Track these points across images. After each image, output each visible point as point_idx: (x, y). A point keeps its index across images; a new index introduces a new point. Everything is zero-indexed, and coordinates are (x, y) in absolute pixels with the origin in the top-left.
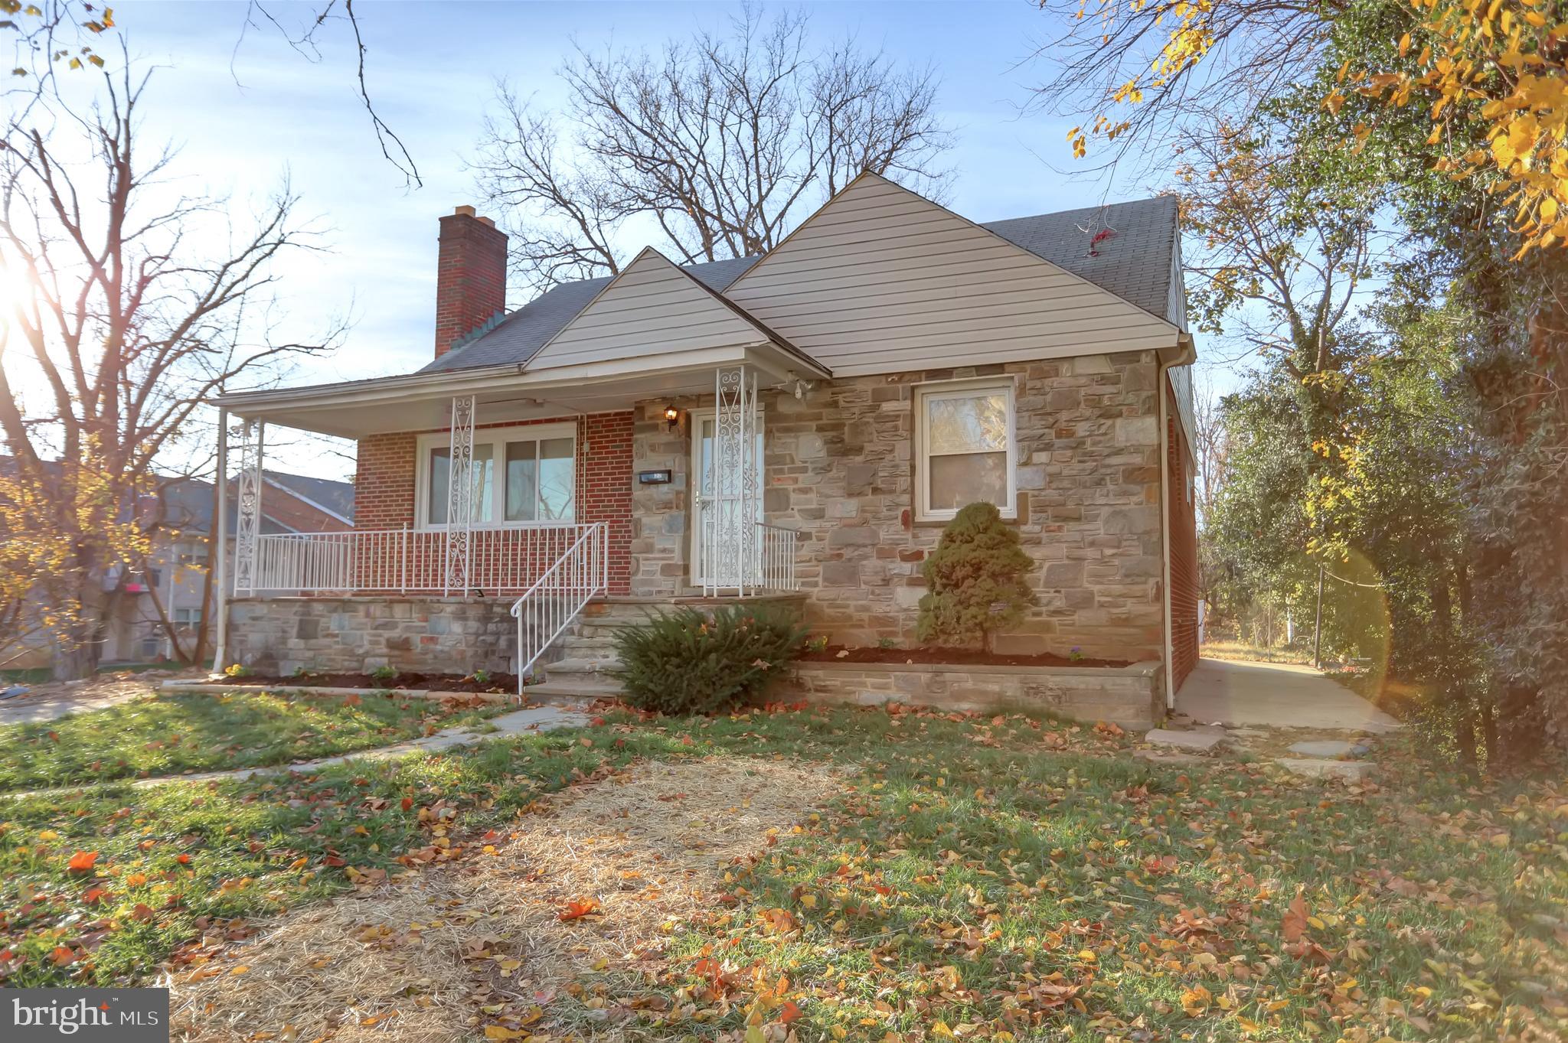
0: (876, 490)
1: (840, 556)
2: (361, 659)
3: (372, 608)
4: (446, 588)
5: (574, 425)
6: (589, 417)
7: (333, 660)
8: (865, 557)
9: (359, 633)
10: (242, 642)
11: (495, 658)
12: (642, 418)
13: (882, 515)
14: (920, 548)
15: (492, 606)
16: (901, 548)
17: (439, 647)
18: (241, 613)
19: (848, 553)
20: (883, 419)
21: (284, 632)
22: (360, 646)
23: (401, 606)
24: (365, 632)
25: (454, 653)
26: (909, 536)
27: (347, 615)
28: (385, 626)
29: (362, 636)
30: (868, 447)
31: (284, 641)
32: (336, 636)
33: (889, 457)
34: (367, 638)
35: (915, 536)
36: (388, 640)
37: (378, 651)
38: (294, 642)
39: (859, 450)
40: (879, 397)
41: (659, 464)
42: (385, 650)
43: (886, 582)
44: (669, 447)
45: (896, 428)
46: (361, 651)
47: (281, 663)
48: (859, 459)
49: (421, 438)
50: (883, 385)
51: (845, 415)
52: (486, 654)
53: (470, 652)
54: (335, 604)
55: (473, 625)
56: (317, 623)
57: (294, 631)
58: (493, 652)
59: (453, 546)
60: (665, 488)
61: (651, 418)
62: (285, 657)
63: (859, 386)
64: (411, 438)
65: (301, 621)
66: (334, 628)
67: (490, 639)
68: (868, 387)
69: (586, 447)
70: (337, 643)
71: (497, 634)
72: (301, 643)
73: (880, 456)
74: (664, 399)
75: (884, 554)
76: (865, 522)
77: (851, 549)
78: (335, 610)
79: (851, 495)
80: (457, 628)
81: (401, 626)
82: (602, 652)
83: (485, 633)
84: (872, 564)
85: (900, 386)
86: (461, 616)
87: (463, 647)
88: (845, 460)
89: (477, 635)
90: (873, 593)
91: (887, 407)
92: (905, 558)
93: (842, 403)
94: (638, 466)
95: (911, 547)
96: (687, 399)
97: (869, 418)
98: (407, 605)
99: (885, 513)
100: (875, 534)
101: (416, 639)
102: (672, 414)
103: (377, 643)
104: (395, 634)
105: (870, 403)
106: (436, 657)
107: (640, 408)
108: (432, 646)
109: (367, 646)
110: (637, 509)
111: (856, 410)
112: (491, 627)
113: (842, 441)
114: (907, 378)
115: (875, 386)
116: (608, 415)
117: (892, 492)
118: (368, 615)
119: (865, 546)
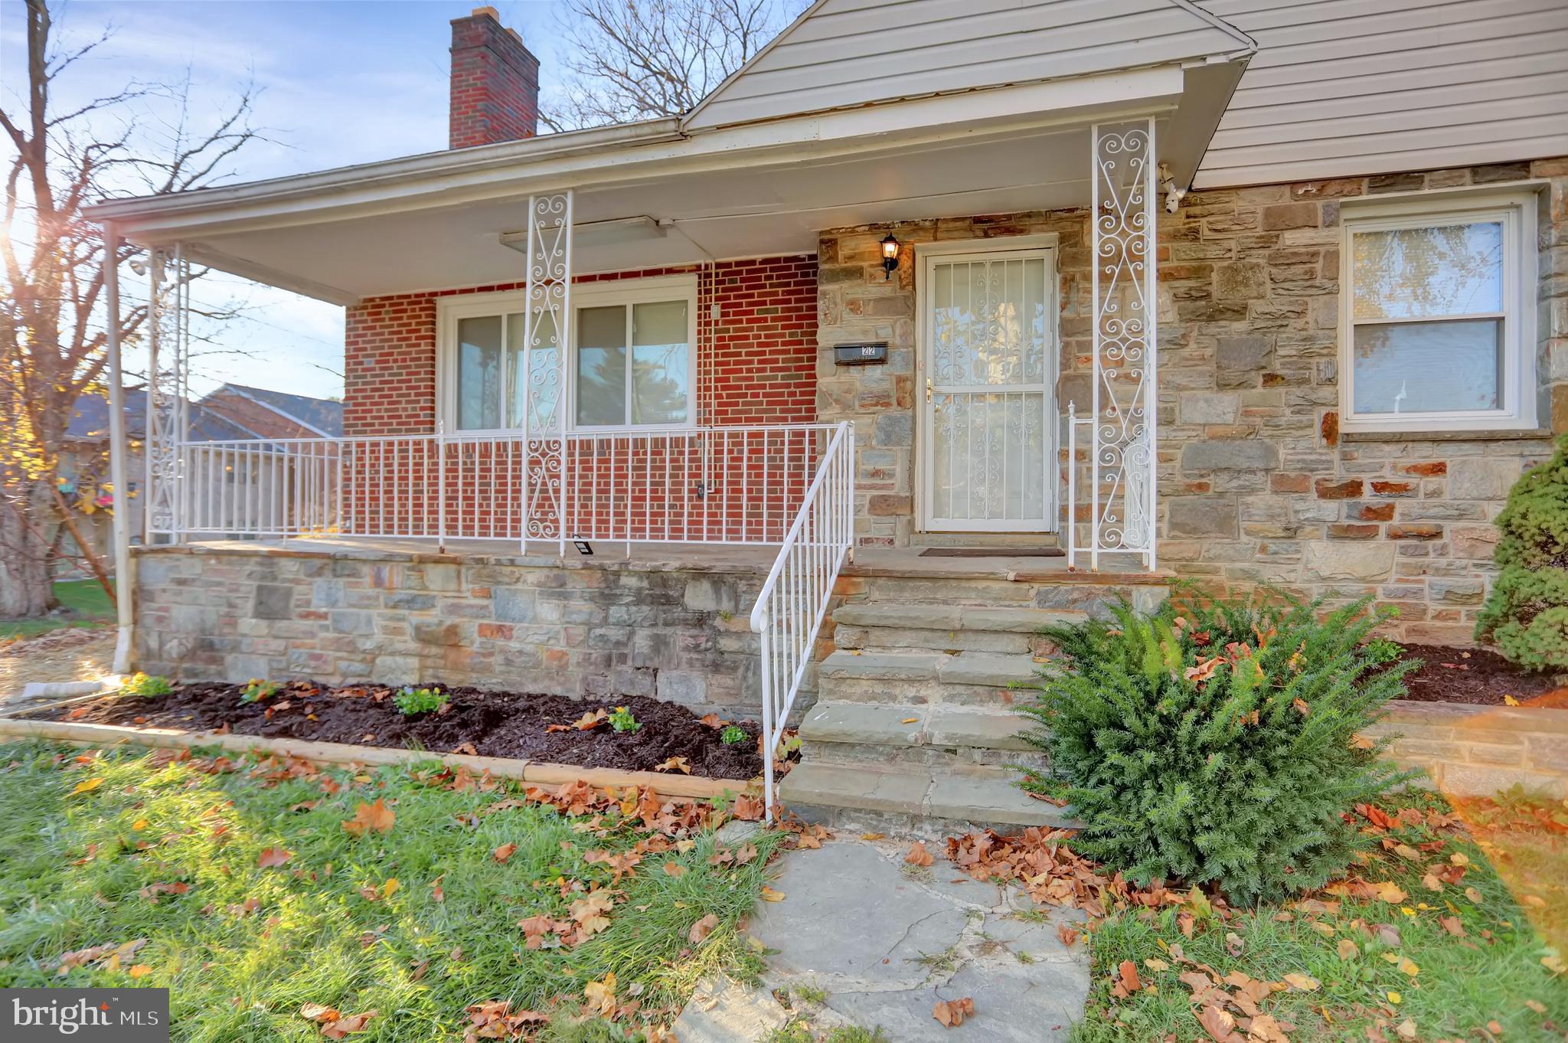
0: (1271, 379)
1: (1202, 487)
2: (370, 658)
3: (386, 571)
4: (523, 539)
5: (693, 278)
6: (719, 266)
7: (318, 657)
8: (1252, 491)
9: (364, 612)
10: (160, 620)
11: (627, 668)
12: (833, 259)
13: (1283, 421)
14: (1354, 476)
15: (617, 574)
16: (1320, 475)
17: (514, 645)
18: (157, 572)
19: (1219, 483)
20: (1290, 259)
21: (231, 606)
22: (367, 636)
23: (440, 567)
24: (374, 612)
25: (544, 656)
26: (1335, 455)
27: (342, 581)
28: (410, 602)
29: (369, 621)
30: (1257, 306)
31: (231, 620)
32: (324, 616)
33: (1296, 323)
34: (378, 623)
35: (1346, 457)
36: (418, 629)
37: (400, 647)
38: (249, 624)
39: (1240, 312)
40: (1277, 222)
41: (865, 332)
42: (413, 646)
43: (1292, 532)
44: (883, 305)
45: (1311, 275)
46: (369, 645)
47: (229, 659)
48: (1240, 326)
49: (441, 302)
50: (1285, 199)
51: (1213, 251)
52: (608, 661)
53: (575, 656)
54: (318, 562)
55: (581, 608)
56: (288, 594)
57: (250, 605)
58: (623, 659)
59: (535, 463)
60: (875, 372)
61: (851, 258)
62: (235, 648)
63: (1239, 204)
64: (427, 303)
65: (260, 588)
66: (319, 605)
67: (615, 634)
68: (1259, 203)
69: (715, 312)
70: (326, 628)
71: (631, 626)
72: (262, 626)
73: (1279, 321)
74: (874, 227)
75: (1283, 485)
76: (1252, 431)
77: (1225, 476)
78: (319, 573)
79: (1223, 386)
80: (549, 611)
81: (440, 603)
82: (911, 692)
83: (605, 622)
84: (1263, 500)
85: (1319, 204)
86: (557, 587)
87: (560, 646)
88: (1212, 328)
89: (590, 626)
90: (1263, 549)
91: (1293, 239)
92: (1325, 493)
93: (1206, 233)
94: (827, 336)
95: (1339, 474)
96: (914, 227)
97: (1259, 257)
98: (453, 567)
99: (1287, 416)
100: (1270, 452)
101: (470, 628)
102: (890, 249)
103: (397, 631)
104: (432, 617)
105: (1260, 232)
106: (509, 662)
107: (829, 242)
108: (501, 642)
109: (379, 637)
110: (825, 407)
111: (1233, 244)
112: (616, 612)
113: (1209, 295)
114: (1332, 189)
115: (1271, 203)
116: (753, 262)
117: (1302, 382)
118: (378, 582)
119: (1253, 472)
